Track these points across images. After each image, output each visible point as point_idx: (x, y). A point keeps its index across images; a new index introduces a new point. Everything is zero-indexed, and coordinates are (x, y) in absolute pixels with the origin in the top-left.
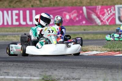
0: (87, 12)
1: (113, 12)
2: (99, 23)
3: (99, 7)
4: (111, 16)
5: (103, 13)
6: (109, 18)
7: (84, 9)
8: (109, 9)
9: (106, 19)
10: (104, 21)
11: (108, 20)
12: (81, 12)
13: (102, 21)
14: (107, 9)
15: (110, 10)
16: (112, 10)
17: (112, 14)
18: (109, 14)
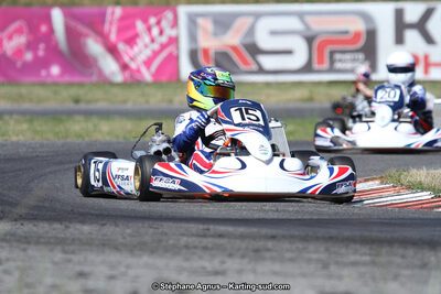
0: (69, 31)
1: (170, 32)
2: (113, 73)
3: (113, 13)
4: (163, 47)
5: (129, 34)
6: (156, 54)
7: (57, 16)
8: (153, 20)
9: (142, 57)
10: (133, 66)
11: (148, 63)
12: (44, 28)
13: (125, 67)
14: (145, 21)
15: (158, 23)
16: (164, 24)
17: (164, 39)
18: (153, 41)
